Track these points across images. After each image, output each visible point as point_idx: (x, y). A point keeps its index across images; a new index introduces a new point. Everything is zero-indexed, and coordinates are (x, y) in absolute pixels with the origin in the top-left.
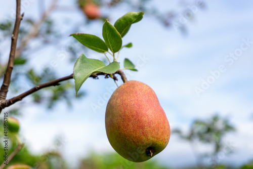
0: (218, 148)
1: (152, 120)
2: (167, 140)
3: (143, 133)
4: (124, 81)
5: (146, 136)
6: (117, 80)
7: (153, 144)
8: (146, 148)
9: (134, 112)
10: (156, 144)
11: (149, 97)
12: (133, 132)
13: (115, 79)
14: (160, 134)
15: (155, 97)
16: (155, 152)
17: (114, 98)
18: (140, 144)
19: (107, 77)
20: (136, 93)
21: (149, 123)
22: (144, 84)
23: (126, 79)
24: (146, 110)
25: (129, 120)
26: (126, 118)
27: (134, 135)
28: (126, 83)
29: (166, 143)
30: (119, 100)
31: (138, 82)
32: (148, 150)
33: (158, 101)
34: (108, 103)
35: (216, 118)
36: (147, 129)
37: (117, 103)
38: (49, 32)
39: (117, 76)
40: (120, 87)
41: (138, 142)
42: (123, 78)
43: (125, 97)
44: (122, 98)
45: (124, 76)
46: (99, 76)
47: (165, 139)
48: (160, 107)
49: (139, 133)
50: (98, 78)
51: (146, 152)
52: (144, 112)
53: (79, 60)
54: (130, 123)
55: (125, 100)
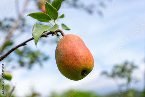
0: (129, 80)
1: (82, 55)
2: (92, 65)
3: (78, 63)
4: (63, 36)
5: (80, 64)
6: (59, 35)
7: (85, 68)
8: (81, 71)
9: (71, 52)
10: (87, 68)
11: (78, 42)
12: (72, 63)
13: (58, 35)
14: (88, 62)
15: (82, 42)
16: (87, 73)
17: (59, 46)
18: (77, 70)
19: (53, 35)
20: (71, 41)
21: (81, 57)
22: (74, 35)
23: (64, 34)
24: (78, 50)
25: (69, 57)
26: (67, 56)
27: (73, 65)
28: (64, 36)
29: (93, 67)
30: (62, 46)
31: (71, 35)
32: (82, 73)
33: (84, 44)
34: (56, 49)
35: (126, 63)
36: (80, 60)
37: (60, 48)
38: (23, 25)
39: (59, 33)
40: (61, 39)
41: (76, 69)
42: (62, 34)
43: (64, 44)
44: (63, 45)
45: (62, 33)
46: (48, 35)
47: (91, 65)
48: (86, 47)
49: (76, 63)
50: (48, 37)
51: (82, 74)
52: (77, 51)
53: (35, 26)
54: (70, 59)
55: (65, 46)
